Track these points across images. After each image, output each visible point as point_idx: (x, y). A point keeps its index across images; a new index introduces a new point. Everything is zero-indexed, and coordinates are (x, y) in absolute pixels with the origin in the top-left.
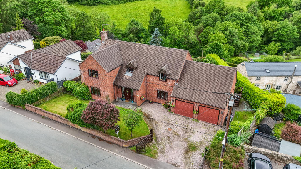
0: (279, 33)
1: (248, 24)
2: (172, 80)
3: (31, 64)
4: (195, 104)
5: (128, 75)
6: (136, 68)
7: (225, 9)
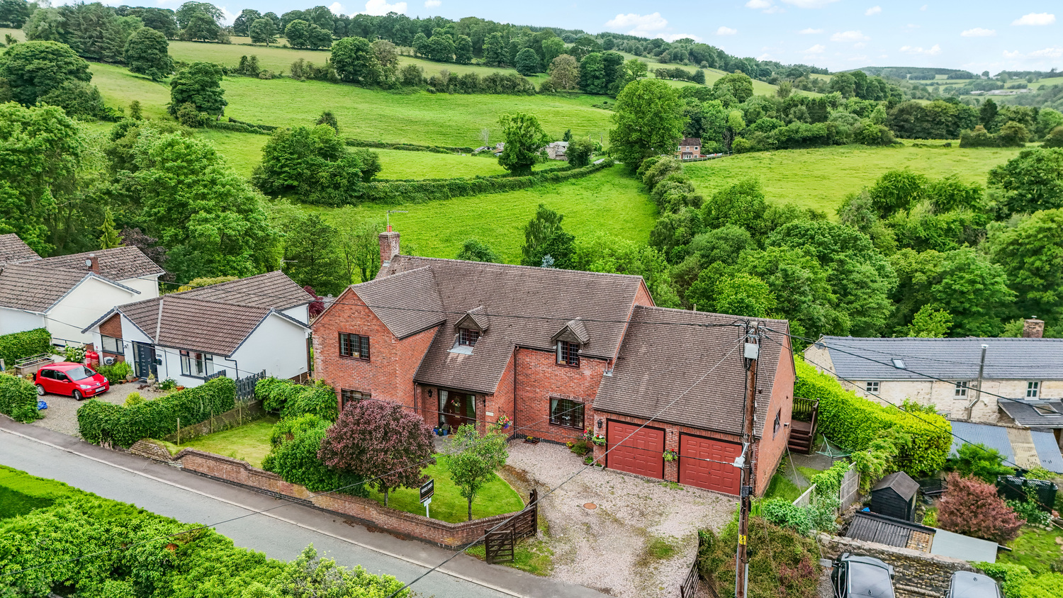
0: (949, 286)
1: (842, 256)
2: (594, 362)
3: (158, 330)
4: (667, 430)
5: (461, 352)
6: (486, 331)
7: (766, 215)
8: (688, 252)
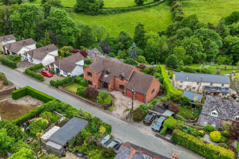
0: (236, 47)
2: (125, 80)
3: (60, 66)
4: (134, 92)
5: (106, 76)
6: (110, 73)
8: (175, 34)
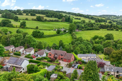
0: (98, 48)
1: (88, 45)
2: (63, 56)
3: (38, 54)
6: (57, 54)
8: (75, 44)
